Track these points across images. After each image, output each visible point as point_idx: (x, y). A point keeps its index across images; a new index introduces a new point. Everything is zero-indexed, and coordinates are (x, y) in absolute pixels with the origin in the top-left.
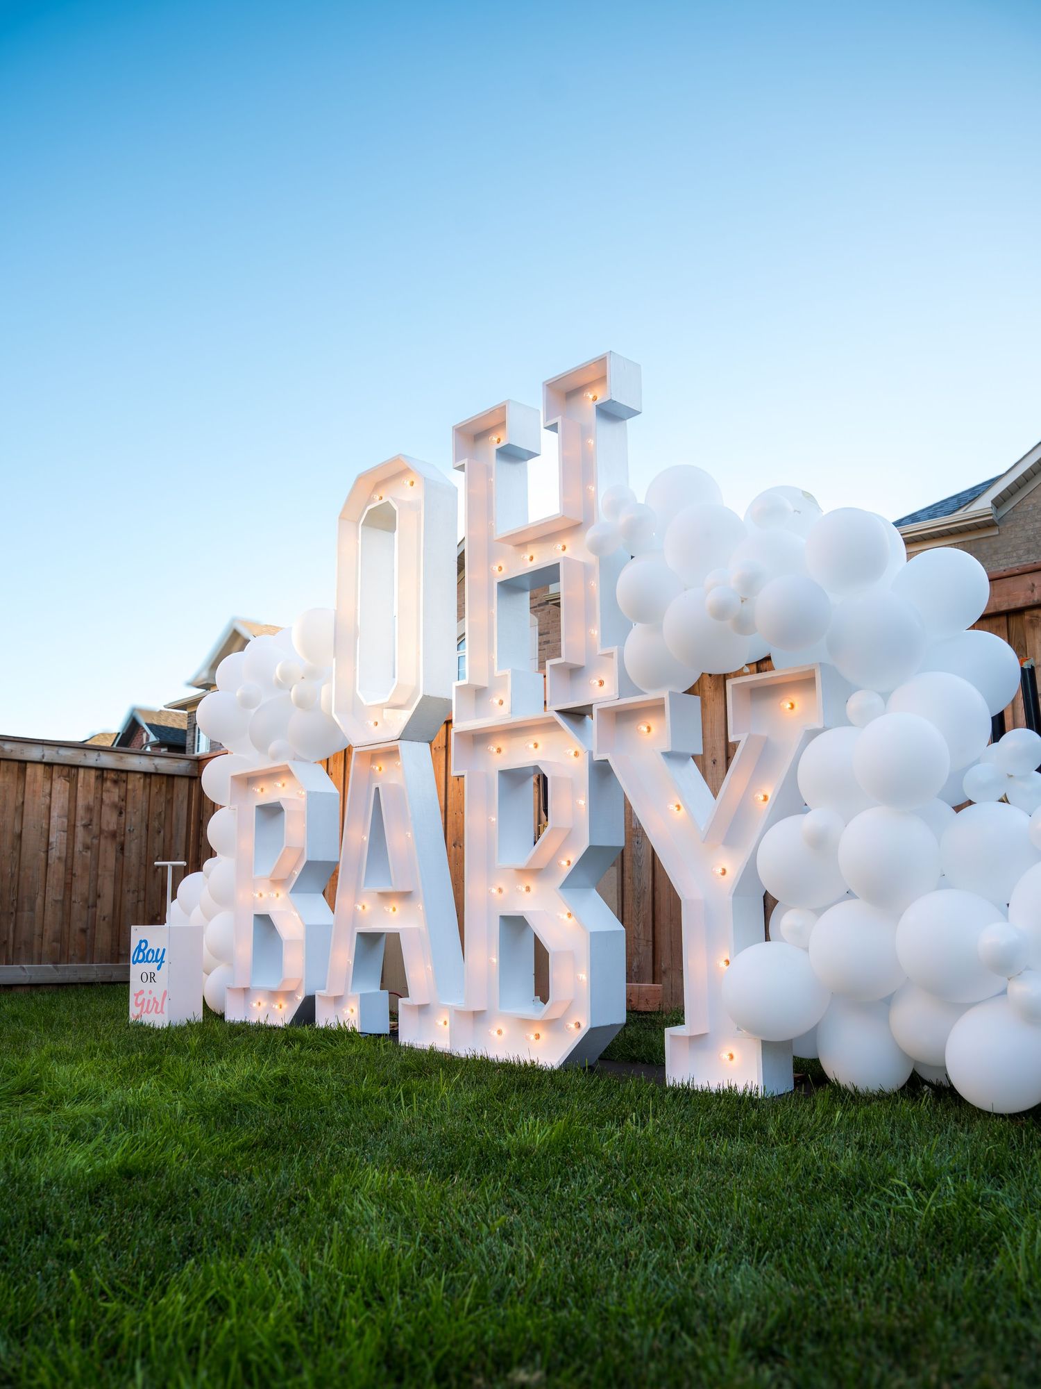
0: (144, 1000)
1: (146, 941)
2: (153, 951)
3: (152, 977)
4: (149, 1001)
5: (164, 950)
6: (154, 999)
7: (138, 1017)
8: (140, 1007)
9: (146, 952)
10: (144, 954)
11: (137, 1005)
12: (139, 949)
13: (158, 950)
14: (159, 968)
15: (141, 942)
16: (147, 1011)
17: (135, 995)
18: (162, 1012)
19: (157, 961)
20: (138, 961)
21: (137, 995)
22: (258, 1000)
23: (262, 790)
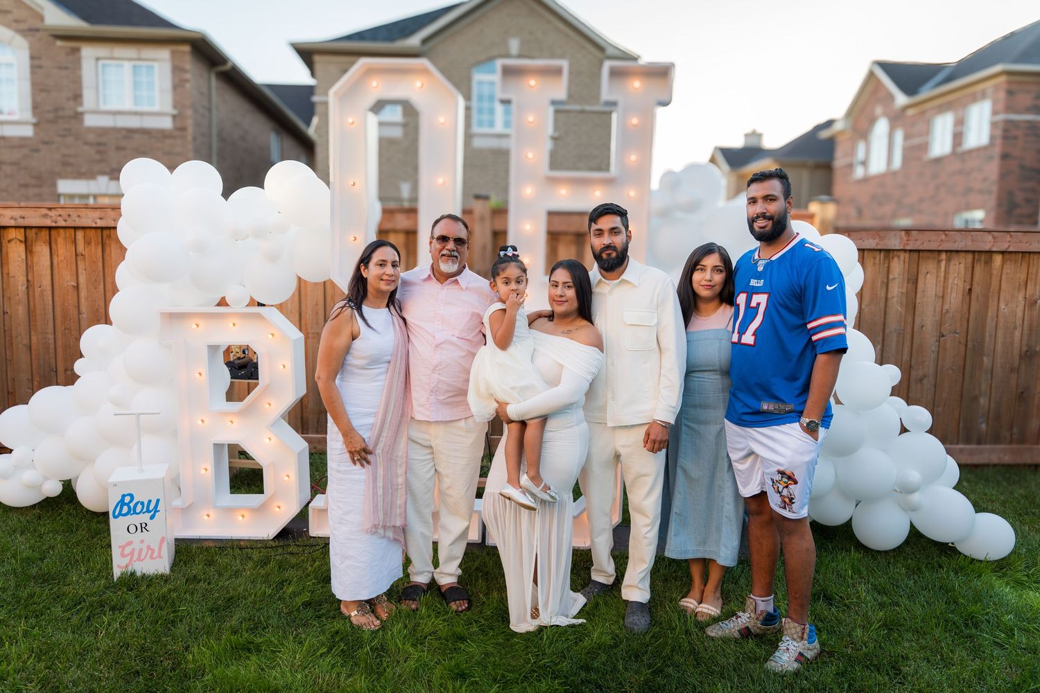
0: (134, 549)
1: (131, 496)
2: (142, 503)
3: (144, 527)
4: (141, 550)
5: (158, 501)
6: (149, 548)
7: (127, 566)
8: (129, 557)
9: (132, 505)
10: (129, 507)
11: (123, 555)
12: (122, 503)
13: (150, 501)
14: (152, 518)
15: (124, 496)
16: (139, 559)
17: (120, 547)
18: (160, 556)
19: (148, 511)
20: (120, 514)
21: (123, 548)
22: (206, 513)
23: (197, 325)
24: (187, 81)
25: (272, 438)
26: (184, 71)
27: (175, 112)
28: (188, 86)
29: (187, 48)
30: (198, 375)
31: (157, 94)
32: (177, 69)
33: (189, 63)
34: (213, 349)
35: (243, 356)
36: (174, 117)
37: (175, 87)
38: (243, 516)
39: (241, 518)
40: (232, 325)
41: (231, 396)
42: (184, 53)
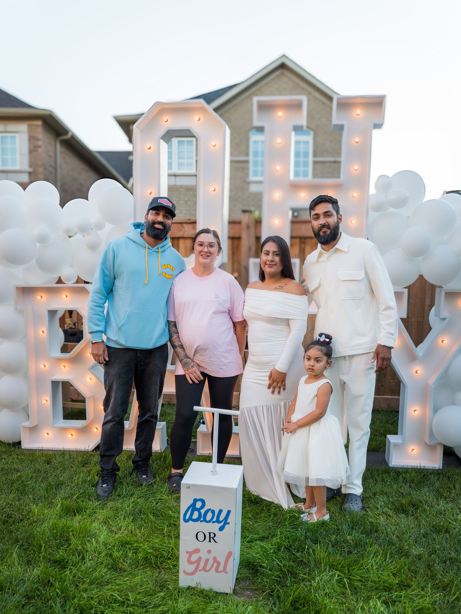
22: (46, 432)
23: (41, 297)
24: (39, 147)
25: (92, 379)
26: (38, 140)
27: (31, 170)
28: (40, 150)
29: (39, 123)
30: (42, 333)
31: (18, 157)
32: (32, 138)
33: (41, 134)
34: (52, 313)
35: (73, 327)
36: (30, 173)
37: (31, 152)
38: (72, 435)
39: (70, 436)
40: (65, 297)
41: (65, 349)
42: (37, 126)
